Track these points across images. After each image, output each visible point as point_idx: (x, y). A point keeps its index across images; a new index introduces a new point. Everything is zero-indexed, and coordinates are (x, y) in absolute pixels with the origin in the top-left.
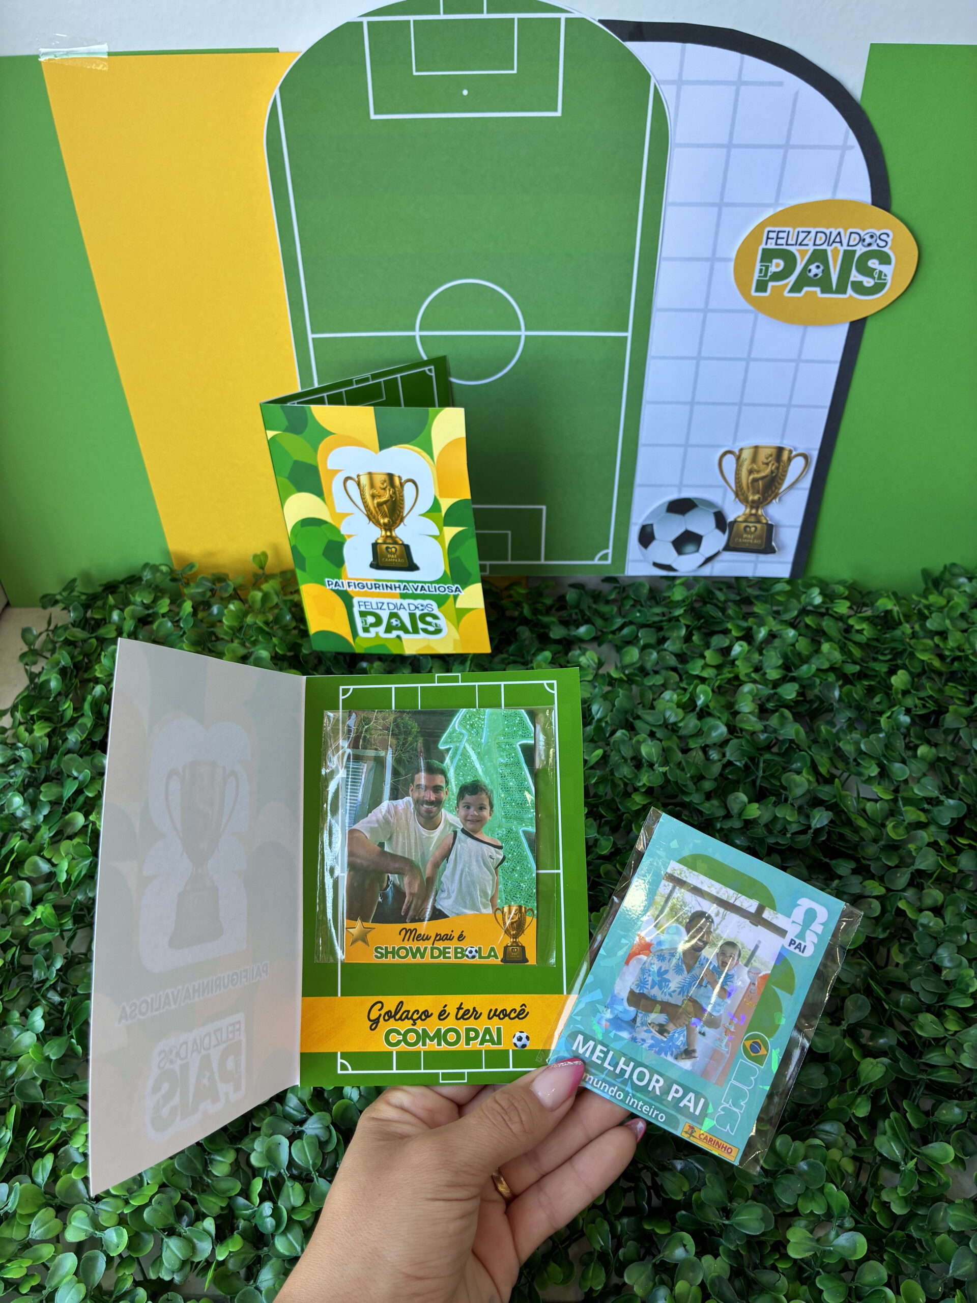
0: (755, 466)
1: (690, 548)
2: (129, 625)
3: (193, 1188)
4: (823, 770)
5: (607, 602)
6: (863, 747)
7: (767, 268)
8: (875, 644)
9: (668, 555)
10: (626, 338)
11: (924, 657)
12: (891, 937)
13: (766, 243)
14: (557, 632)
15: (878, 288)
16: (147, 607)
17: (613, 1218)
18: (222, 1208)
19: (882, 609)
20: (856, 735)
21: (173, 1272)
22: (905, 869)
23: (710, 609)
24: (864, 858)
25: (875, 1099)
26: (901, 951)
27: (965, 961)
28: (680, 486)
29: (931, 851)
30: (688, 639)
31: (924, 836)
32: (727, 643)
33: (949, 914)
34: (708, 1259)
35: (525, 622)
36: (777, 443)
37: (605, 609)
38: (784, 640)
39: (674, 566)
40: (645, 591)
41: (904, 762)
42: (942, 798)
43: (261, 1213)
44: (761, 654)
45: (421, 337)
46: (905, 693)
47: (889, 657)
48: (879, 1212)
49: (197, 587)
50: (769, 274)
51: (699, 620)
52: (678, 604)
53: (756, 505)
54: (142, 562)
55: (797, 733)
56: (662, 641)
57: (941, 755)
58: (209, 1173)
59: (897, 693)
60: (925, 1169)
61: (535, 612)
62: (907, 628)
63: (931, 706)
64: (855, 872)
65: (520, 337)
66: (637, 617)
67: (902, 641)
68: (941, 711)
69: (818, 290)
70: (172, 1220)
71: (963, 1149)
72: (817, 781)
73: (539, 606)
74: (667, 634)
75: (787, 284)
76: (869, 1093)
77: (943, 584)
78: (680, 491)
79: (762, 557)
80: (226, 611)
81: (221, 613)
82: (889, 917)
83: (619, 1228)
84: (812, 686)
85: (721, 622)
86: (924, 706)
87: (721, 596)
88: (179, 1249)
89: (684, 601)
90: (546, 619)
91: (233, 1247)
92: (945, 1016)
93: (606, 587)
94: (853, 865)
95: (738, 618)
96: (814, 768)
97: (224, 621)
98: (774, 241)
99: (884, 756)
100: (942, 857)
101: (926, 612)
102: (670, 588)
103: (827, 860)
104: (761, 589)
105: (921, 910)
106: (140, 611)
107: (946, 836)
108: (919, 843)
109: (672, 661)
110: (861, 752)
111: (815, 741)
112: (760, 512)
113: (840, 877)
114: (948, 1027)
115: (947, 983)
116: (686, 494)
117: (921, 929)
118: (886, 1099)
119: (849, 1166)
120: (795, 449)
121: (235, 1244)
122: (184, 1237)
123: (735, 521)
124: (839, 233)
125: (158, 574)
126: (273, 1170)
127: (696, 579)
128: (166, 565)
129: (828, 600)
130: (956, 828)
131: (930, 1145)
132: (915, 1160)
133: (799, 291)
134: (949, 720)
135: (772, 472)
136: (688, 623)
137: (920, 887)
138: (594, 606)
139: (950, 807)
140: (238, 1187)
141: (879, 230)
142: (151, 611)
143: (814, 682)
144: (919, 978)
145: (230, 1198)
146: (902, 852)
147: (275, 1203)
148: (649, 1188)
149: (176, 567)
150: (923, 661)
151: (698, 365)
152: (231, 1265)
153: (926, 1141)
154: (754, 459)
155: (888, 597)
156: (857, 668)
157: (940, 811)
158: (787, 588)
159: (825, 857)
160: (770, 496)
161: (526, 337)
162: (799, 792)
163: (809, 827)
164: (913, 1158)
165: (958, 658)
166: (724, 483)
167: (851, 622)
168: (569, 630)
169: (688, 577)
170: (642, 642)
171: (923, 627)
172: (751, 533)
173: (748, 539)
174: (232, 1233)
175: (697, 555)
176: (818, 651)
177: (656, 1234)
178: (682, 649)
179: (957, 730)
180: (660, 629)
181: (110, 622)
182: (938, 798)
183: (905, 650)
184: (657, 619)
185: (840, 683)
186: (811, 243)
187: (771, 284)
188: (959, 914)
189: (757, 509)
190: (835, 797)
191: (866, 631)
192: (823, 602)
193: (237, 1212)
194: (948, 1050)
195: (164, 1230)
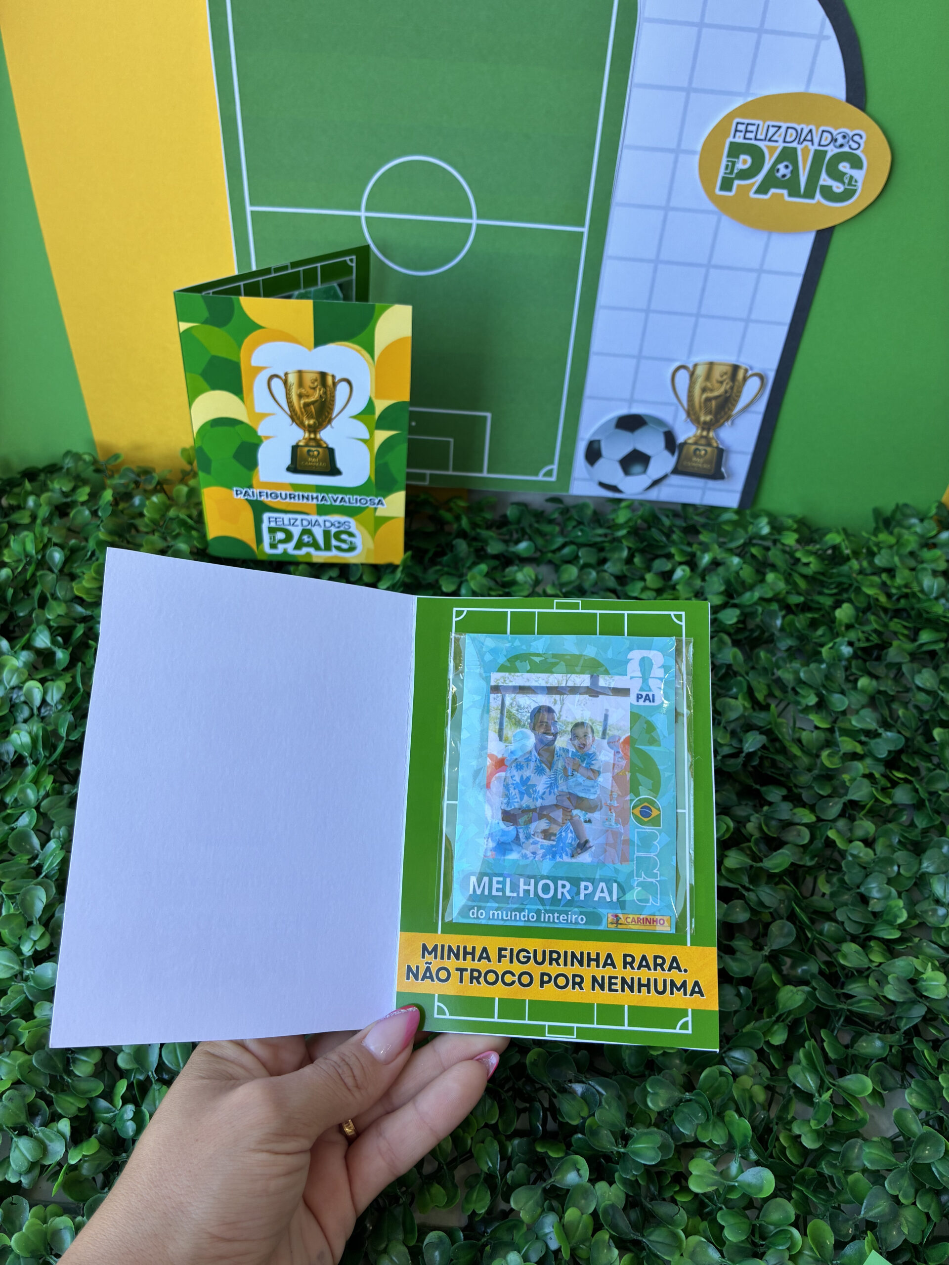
0: (709, 385)
1: (637, 468)
2: (44, 512)
3: (51, 1087)
4: (760, 696)
5: (551, 522)
6: (802, 675)
7: (734, 163)
8: (821, 578)
9: (616, 475)
10: (582, 233)
11: (870, 591)
12: (819, 867)
13: (734, 137)
14: (494, 547)
15: (848, 194)
16: (65, 495)
17: (503, 1138)
18: (80, 1110)
19: (830, 543)
20: (796, 665)
21: (21, 1174)
22: (837, 799)
23: (655, 533)
24: (796, 786)
25: (793, 1028)
26: (828, 882)
27: (894, 892)
28: (631, 401)
29: (866, 781)
30: (629, 561)
31: (860, 767)
32: (668, 566)
33: (879, 846)
34: (602, 1186)
35: (463, 534)
36: (733, 360)
37: (546, 528)
38: (728, 569)
39: (620, 487)
40: (589, 512)
41: (843, 692)
42: (880, 731)
43: (122, 1116)
44: (703, 580)
45: (367, 218)
46: (849, 627)
47: (834, 591)
48: (789, 1147)
49: (121, 478)
50: (736, 171)
51: (642, 542)
52: (620, 527)
53: (707, 426)
54: (63, 450)
55: (735, 657)
56: (604, 561)
57: (882, 689)
58: (70, 1073)
59: (840, 625)
60: (841, 1102)
61: (474, 526)
62: (855, 564)
63: (875, 638)
64: (785, 798)
65: (470, 225)
66: (578, 537)
67: (849, 577)
68: (884, 646)
69: (785, 192)
70: (23, 1118)
71: (882, 1083)
72: (753, 708)
73: (478, 520)
74: (608, 555)
75: (753, 184)
76: (787, 1021)
77: (893, 523)
78: (630, 407)
79: (711, 483)
80: (147, 503)
81: (142, 505)
82: (819, 844)
83: (510, 1150)
84: (753, 614)
85: (665, 546)
86: (868, 640)
87: (667, 522)
88: (28, 1150)
89: (626, 522)
90: (485, 533)
91: (88, 1150)
92: (871, 947)
93: (550, 507)
94: (784, 792)
95: (682, 543)
96: (750, 693)
97: (145, 512)
98: (742, 134)
99: (824, 686)
100: (876, 788)
101: (875, 549)
102: (615, 511)
103: (758, 787)
104: (708, 518)
105: (851, 841)
106: (58, 498)
107: (882, 769)
108: (853, 774)
109: (612, 583)
110: (800, 682)
111: (753, 668)
112: (711, 434)
113: (770, 804)
114: (873, 958)
115: (875, 914)
116: (636, 410)
117: (850, 858)
118: (804, 1028)
119: (760, 1095)
120: (751, 368)
121: (90, 1147)
122: (37, 1139)
123: (685, 444)
124: (811, 131)
125: (80, 463)
126: (142, 1073)
127: (642, 503)
128: (90, 454)
129: (775, 532)
130: (893, 762)
131: (848, 1077)
132: (831, 1091)
133: (765, 192)
134: (893, 654)
135: (726, 392)
136: (631, 545)
137: (852, 819)
138: (536, 525)
139: (888, 740)
140: (100, 1088)
141: (852, 129)
142: (69, 500)
143: (757, 610)
144: (845, 908)
145: (91, 1099)
146: (836, 782)
147: (138, 1105)
148: (545, 1110)
149: (101, 458)
150: (869, 596)
151: (655, 270)
152: (86, 1170)
153: (842, 1073)
154: (708, 377)
155: (838, 532)
156: (801, 599)
157: (877, 743)
158: (735, 517)
159: (756, 783)
160: (722, 418)
161: (478, 226)
162: (733, 715)
163: (741, 751)
164: (829, 1089)
165: (906, 596)
166: (675, 400)
167: (798, 555)
168: (508, 546)
169: (633, 501)
170: (581, 562)
171: (871, 563)
172: (700, 456)
173: (698, 463)
174: (90, 1137)
175: (643, 477)
176: (763, 581)
177: (550, 1157)
178: (622, 571)
179: (899, 666)
180: (602, 550)
181: (24, 508)
182: (876, 730)
183: (851, 585)
184: (599, 539)
185: (783, 613)
186: (781, 140)
187: (737, 183)
188: (890, 846)
189: (709, 430)
190: (770, 723)
191: (813, 564)
192: (770, 534)
193: (98, 1115)
194: (872, 982)
195: (14, 1129)
